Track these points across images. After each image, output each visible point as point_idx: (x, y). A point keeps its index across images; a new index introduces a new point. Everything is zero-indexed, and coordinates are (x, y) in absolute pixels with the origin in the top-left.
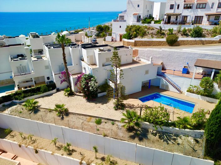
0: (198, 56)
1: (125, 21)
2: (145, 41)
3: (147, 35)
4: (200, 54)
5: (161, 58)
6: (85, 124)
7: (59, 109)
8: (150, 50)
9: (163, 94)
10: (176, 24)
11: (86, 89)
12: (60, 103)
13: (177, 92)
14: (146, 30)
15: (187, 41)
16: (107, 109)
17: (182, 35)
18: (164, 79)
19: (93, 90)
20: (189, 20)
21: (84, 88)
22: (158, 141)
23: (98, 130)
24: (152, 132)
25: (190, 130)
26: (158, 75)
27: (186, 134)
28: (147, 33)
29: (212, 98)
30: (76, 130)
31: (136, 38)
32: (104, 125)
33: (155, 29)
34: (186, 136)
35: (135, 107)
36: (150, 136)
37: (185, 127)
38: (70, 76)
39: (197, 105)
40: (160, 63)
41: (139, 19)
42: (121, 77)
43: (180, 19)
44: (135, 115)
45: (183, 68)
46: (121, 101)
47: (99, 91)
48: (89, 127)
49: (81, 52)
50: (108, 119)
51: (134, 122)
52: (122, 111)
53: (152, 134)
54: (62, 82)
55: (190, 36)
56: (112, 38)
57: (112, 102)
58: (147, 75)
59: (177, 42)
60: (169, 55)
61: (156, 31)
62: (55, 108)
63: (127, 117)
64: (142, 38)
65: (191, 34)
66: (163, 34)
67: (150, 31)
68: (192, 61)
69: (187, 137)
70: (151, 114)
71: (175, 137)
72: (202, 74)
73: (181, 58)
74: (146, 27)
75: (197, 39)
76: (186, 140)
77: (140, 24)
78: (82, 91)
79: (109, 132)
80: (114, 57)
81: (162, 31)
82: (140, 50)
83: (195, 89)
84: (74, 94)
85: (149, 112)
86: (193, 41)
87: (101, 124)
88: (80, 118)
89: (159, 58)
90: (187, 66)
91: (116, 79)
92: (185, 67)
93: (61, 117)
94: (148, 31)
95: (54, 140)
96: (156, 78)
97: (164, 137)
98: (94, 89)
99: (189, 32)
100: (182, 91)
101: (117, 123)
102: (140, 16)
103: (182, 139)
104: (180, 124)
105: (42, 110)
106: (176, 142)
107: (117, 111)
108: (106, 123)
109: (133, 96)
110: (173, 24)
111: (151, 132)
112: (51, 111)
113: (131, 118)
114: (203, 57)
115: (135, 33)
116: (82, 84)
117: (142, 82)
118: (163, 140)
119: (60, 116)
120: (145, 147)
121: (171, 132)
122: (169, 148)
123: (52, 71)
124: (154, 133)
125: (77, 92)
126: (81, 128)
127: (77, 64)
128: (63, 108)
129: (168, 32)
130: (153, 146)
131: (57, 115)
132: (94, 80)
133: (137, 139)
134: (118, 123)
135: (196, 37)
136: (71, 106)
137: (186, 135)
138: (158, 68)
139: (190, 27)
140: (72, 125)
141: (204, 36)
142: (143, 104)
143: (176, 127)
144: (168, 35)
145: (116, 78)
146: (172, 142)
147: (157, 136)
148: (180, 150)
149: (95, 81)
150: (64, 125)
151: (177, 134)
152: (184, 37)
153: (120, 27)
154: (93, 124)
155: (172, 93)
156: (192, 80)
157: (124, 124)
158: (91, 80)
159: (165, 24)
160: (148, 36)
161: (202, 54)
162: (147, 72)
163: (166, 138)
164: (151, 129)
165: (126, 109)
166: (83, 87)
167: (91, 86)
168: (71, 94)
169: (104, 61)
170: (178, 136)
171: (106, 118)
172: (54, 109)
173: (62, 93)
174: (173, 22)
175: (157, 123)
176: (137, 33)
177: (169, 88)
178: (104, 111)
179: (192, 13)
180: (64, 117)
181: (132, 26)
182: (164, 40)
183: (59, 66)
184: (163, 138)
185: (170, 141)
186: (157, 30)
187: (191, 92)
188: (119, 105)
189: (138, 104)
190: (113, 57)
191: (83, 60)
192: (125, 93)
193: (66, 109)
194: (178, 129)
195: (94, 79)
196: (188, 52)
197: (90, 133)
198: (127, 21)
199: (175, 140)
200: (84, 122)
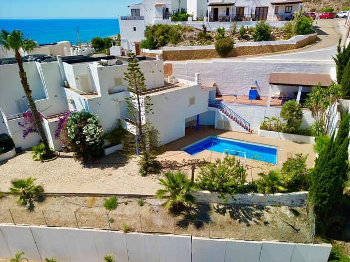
0: (272, 68)
1: (142, 18)
2: (181, 51)
3: (183, 41)
4: (274, 64)
5: (213, 76)
6: (82, 214)
7: (21, 190)
8: (192, 63)
9: (222, 137)
10: (228, 20)
11: (78, 142)
12: (24, 177)
13: (245, 131)
14: (180, 31)
15: (249, 47)
16: (126, 176)
17: (239, 39)
18: (221, 112)
19: (93, 142)
20: (247, 13)
21: (74, 140)
22: (230, 223)
23: (112, 221)
24: (216, 208)
25: (283, 194)
26: (209, 105)
27: (276, 202)
28: (183, 38)
29: (301, 135)
30: (62, 228)
31: (164, 47)
32: (123, 209)
33: (195, 30)
34: (276, 206)
35: (178, 165)
36: (215, 216)
37: (273, 190)
38: (43, 120)
39: (281, 149)
40: (211, 85)
41: (166, 13)
42: (148, 110)
43: (233, 13)
44: (183, 179)
45: (250, 90)
46: (152, 158)
47: (107, 143)
48: (93, 218)
49: (61, 71)
50: (130, 196)
51: (182, 193)
52: (156, 175)
53: (218, 211)
54: (26, 134)
55: (252, 39)
56: (122, 49)
57: (135, 162)
58: (192, 107)
59: (233, 50)
60: (225, 69)
61: (196, 34)
62: (11, 189)
63: (169, 187)
64: (174, 46)
65: (253, 36)
66: (210, 38)
67: (187, 33)
68: (262, 77)
69: (279, 208)
70: (214, 175)
71: (259, 212)
72: (280, 98)
73: (245, 74)
74: (180, 28)
75: (264, 43)
76: (279, 214)
77: (169, 22)
78: (70, 147)
79: (134, 221)
80: (131, 70)
81: (207, 33)
82: (176, 65)
83: (273, 123)
84: (55, 156)
85: (208, 170)
86: (257, 47)
87: (118, 208)
88: (70, 203)
89: (208, 76)
90: (255, 86)
91: (140, 116)
92: (252, 88)
93: (28, 205)
94: (183, 34)
95: (15, 258)
96: (207, 110)
97: (240, 214)
98: (96, 139)
99: (250, 32)
100: (251, 129)
101: (148, 200)
102: (167, 9)
103: (271, 213)
104: (265, 185)
106: (261, 221)
107: (147, 178)
108: (126, 204)
109: (172, 146)
110: (223, 21)
111: (214, 208)
112: (2, 195)
113: (177, 186)
114: (279, 69)
115: (162, 37)
116: (69, 132)
117: (186, 119)
118: (238, 220)
119: (24, 204)
120: (208, 239)
121: (250, 203)
122: (252, 234)
123: (2, 113)
124: (220, 209)
125: (62, 151)
126: (74, 223)
127: (56, 96)
128: (30, 187)
129: (217, 33)
130: (224, 235)
131: (18, 202)
132: (94, 121)
133: (191, 226)
134: (150, 200)
135: (261, 41)
136: (50, 181)
137: (275, 204)
138: (210, 92)
139: (251, 25)
140: (53, 219)
141: (273, 39)
142: (192, 159)
143: (257, 192)
144: (217, 39)
145: (140, 114)
146: (254, 221)
147: (227, 215)
148: (271, 235)
149: (96, 123)
150: (36, 221)
151: (261, 204)
152: (242, 42)
153: (135, 29)
154: (99, 210)
155: (236, 133)
156: (267, 109)
157: (164, 201)
158: (88, 123)
159: (210, 21)
160: (185, 42)
162: (192, 101)
163: (243, 214)
164: (215, 201)
165: (164, 170)
166: (72, 137)
167: (89, 134)
168: (48, 155)
169: (111, 84)
170: (263, 209)
171: (126, 195)
172: (10, 191)
173: (29, 155)
174: (223, 18)
175: (225, 190)
176: (165, 37)
177: (231, 125)
178: (120, 180)
179: (252, 2)
180: (35, 204)
181: (154, 26)
182: (212, 47)
183: (18, 102)
184: (238, 217)
185: (251, 220)
186: (199, 32)
187: (267, 130)
188: (149, 165)
189: (184, 160)
190: (129, 71)
191: (68, 87)
192: (159, 140)
193: (39, 187)
194: (262, 195)
195: (94, 119)
196: (255, 63)
197: (96, 230)
198: (145, 18)
199: (258, 216)
200: (80, 208)
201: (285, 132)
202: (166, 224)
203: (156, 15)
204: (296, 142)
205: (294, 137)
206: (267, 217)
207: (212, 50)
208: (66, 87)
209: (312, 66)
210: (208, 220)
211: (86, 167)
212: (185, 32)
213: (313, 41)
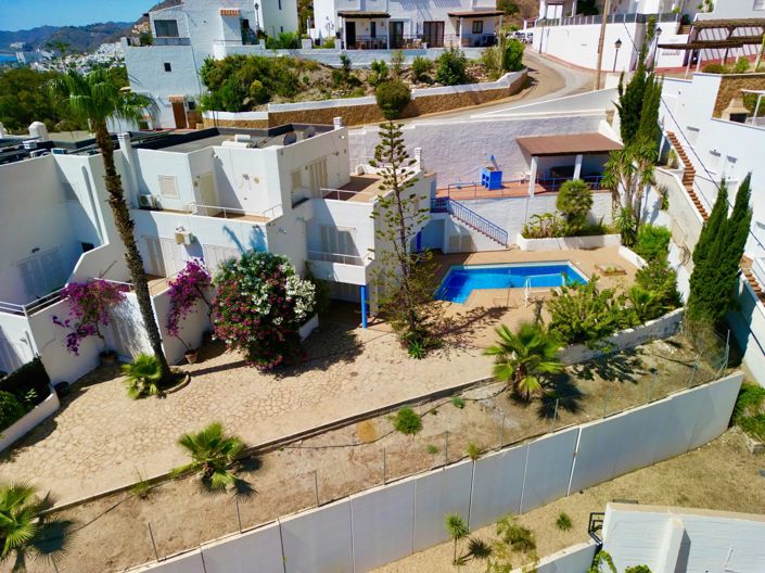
0: (516, 129)
1: (185, 42)
2: (308, 111)
3: (304, 90)
4: (519, 123)
6: (366, 459)
9: (471, 264)
11: (278, 321)
14: (293, 70)
15: (437, 97)
16: (390, 368)
17: (415, 83)
20: (408, 32)
22: (610, 387)
23: (434, 450)
24: (574, 372)
26: (433, 210)
27: (647, 337)
28: (304, 84)
29: (590, 235)
30: (352, 497)
31: (268, 105)
33: (322, 67)
34: (648, 343)
36: (582, 385)
37: (644, 318)
43: (383, 32)
50: (434, 396)
53: (581, 375)
54: (72, 343)
55: (437, 82)
59: (411, 104)
60: (439, 139)
61: (327, 74)
64: (290, 102)
65: (441, 75)
66: (356, 82)
67: (308, 73)
69: (653, 345)
71: (633, 358)
73: (474, 144)
74: (288, 62)
77: (261, 51)
79: (471, 436)
81: (351, 73)
86: (451, 96)
87: (425, 425)
88: (325, 448)
94: (302, 76)
96: (430, 221)
97: (612, 370)
101: (465, 394)
102: (246, 22)
103: (648, 355)
105: (82, 514)
106: (646, 370)
107: (429, 359)
108: (435, 413)
110: (368, 48)
111: (572, 373)
112: (147, 489)
114: (528, 130)
115: (257, 83)
116: (259, 301)
118: (617, 379)
120: (603, 420)
121: (616, 349)
122: (650, 393)
124: (581, 373)
129: (373, 73)
130: (617, 407)
133: (561, 412)
134: (470, 392)
135: (457, 84)
137: (646, 341)
139: (427, 56)
141: (473, 80)
142: (470, 309)
143: (623, 328)
144: (372, 84)
146: (637, 373)
147: (596, 376)
148: (672, 384)
150: (281, 509)
151: (630, 346)
152: (423, 87)
153: (168, 67)
154: (392, 440)
155: (485, 254)
156: (530, 201)
158: (287, 275)
159: (348, 48)
160: (311, 91)
161: (525, 122)
163: (616, 369)
164: (570, 362)
166: (266, 312)
167: (299, 297)
174: (367, 43)
176: (264, 84)
177: (475, 242)
178: (386, 377)
179: (415, 12)
180: (247, 477)
181: (228, 60)
182: (370, 100)
183: (23, 267)
184: (613, 375)
185: (631, 372)
189: (459, 314)
191: (158, 208)
194: (630, 330)
197: (420, 476)
198: (192, 41)
199: (636, 363)
200: (353, 451)
201: (569, 235)
202: (525, 421)
203: (226, 35)
204: (585, 249)
205: (580, 240)
206: (649, 362)
207: (372, 106)
208: (154, 210)
209: (576, 122)
210: (578, 395)
211: (285, 376)
212: (304, 70)
213: (526, 83)
